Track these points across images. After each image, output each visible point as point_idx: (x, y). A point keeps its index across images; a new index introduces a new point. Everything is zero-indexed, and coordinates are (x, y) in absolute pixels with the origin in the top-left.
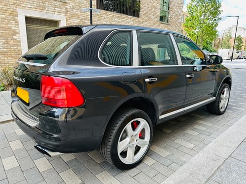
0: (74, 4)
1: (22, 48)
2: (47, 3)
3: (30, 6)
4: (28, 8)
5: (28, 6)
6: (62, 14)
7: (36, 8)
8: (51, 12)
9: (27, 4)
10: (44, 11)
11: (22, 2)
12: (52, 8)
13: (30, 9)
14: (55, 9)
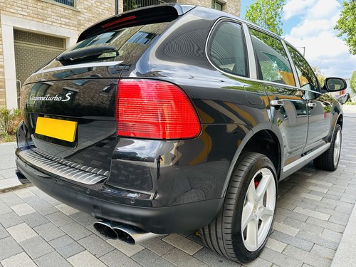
0: (90, 15)
1: (7, 76)
2: (49, 9)
3: (22, 13)
4: (19, 16)
5: (19, 12)
6: (73, 28)
7: (32, 15)
8: (55, 24)
9: (16, 8)
10: (45, 22)
11: (9, 6)
12: (56, 18)
13: (22, 16)
14: (62, 19)
